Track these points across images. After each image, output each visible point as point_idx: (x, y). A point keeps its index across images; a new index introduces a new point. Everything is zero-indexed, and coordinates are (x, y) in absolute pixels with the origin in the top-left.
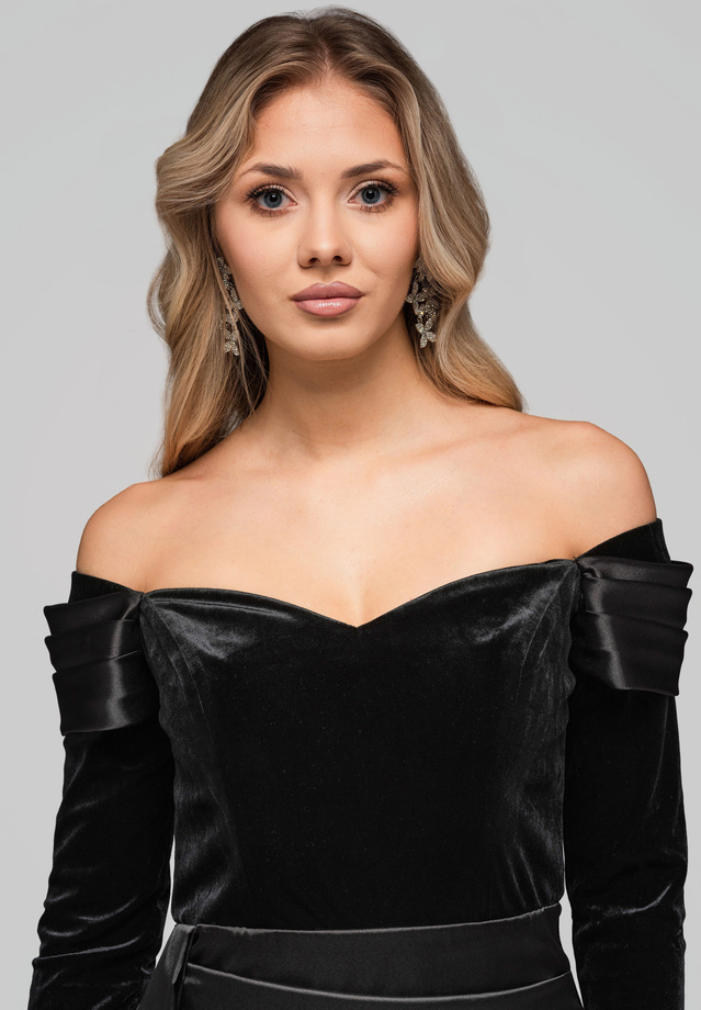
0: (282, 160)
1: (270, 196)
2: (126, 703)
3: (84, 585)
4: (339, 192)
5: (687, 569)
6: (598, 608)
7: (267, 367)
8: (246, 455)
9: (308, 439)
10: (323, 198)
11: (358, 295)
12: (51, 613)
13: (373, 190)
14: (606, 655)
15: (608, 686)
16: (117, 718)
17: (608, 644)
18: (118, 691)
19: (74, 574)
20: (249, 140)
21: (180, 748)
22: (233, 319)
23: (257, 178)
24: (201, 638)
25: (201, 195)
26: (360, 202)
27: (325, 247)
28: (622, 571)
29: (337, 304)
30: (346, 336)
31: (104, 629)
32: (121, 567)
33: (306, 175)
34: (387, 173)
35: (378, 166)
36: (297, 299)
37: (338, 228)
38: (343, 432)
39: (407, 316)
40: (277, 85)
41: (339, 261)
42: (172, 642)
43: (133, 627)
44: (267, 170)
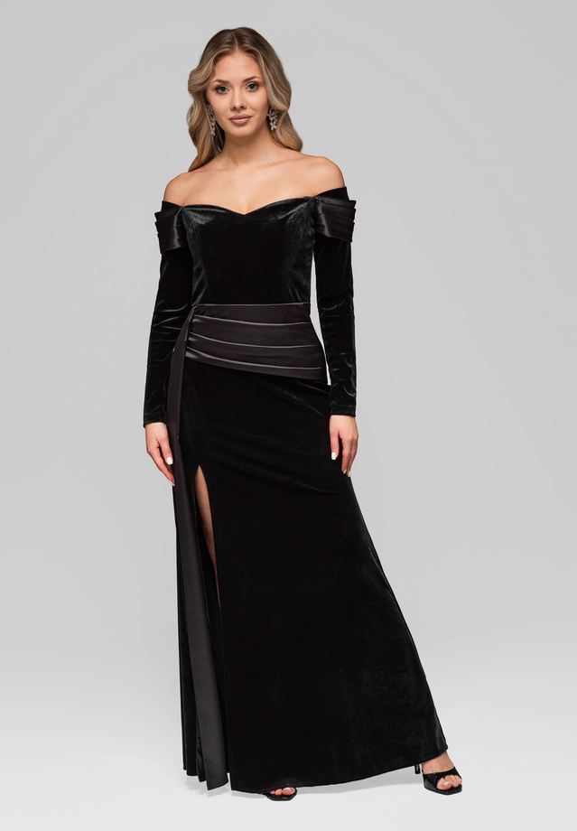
0: (224, 78)
1: (222, 88)
2: (179, 240)
3: (166, 205)
4: (242, 87)
5: (355, 202)
6: (320, 212)
7: (224, 142)
8: (218, 164)
9: (235, 160)
10: (237, 89)
11: (250, 117)
12: (156, 214)
13: (252, 85)
14: (324, 226)
15: (325, 236)
16: (177, 245)
17: (324, 223)
18: (176, 237)
19: (163, 202)
20: (213, 73)
21: (193, 253)
22: (213, 124)
23: (217, 83)
24: (199, 220)
25: (200, 88)
26: (249, 89)
27: (238, 104)
28: (333, 201)
29: (243, 120)
30: (247, 130)
31: (172, 217)
32: (176, 199)
33: (232, 82)
34: (256, 80)
35: (253, 78)
36: (231, 119)
37: (242, 98)
38: (247, 159)
39: (268, 120)
40: (222, 55)
41: (243, 108)
42: (189, 220)
43: (180, 218)
44: (220, 81)
